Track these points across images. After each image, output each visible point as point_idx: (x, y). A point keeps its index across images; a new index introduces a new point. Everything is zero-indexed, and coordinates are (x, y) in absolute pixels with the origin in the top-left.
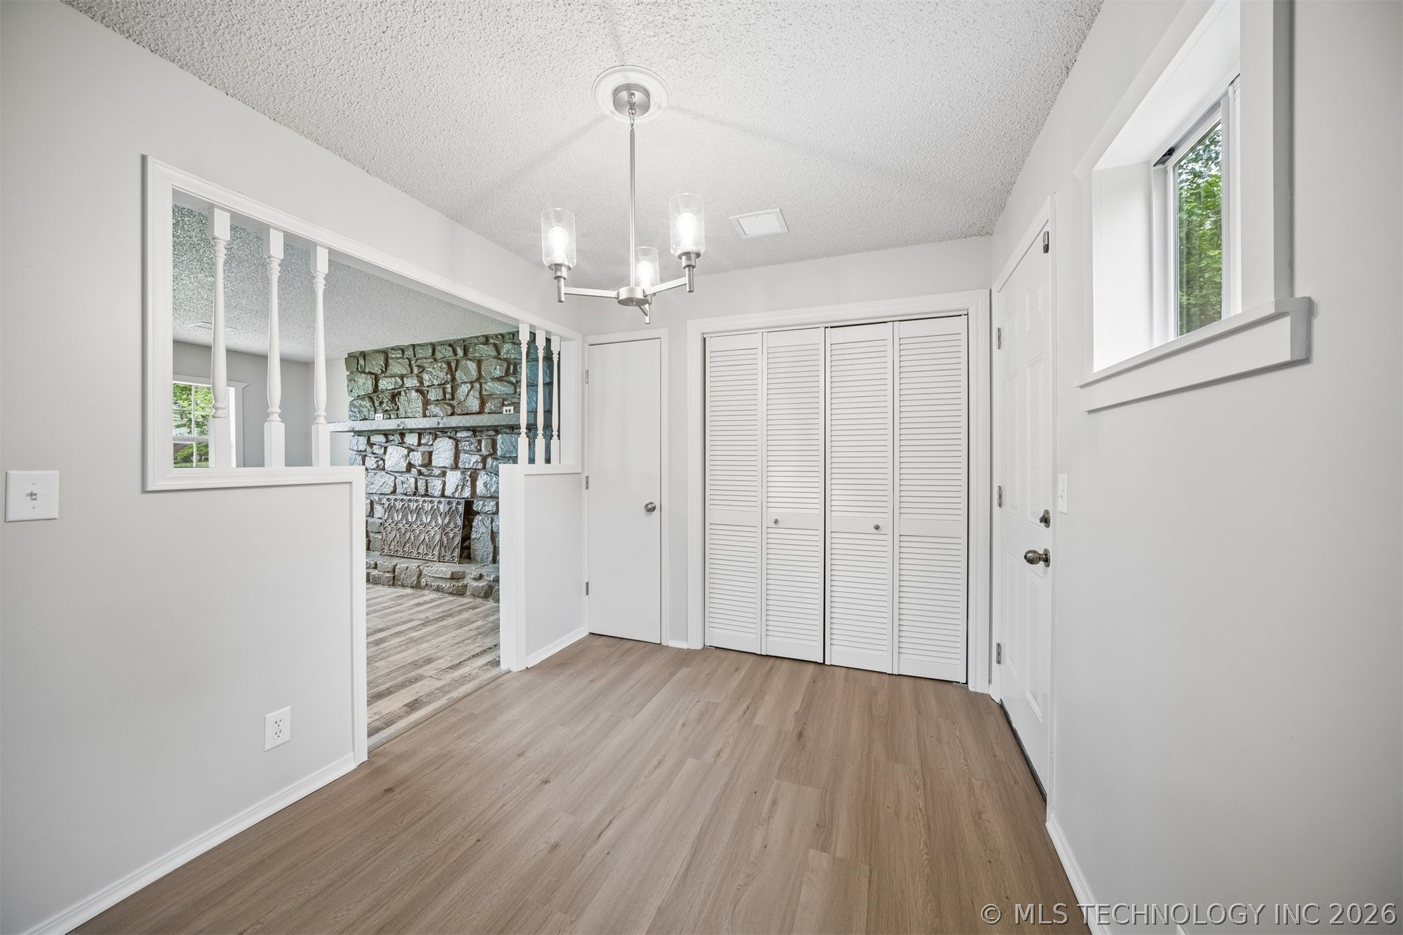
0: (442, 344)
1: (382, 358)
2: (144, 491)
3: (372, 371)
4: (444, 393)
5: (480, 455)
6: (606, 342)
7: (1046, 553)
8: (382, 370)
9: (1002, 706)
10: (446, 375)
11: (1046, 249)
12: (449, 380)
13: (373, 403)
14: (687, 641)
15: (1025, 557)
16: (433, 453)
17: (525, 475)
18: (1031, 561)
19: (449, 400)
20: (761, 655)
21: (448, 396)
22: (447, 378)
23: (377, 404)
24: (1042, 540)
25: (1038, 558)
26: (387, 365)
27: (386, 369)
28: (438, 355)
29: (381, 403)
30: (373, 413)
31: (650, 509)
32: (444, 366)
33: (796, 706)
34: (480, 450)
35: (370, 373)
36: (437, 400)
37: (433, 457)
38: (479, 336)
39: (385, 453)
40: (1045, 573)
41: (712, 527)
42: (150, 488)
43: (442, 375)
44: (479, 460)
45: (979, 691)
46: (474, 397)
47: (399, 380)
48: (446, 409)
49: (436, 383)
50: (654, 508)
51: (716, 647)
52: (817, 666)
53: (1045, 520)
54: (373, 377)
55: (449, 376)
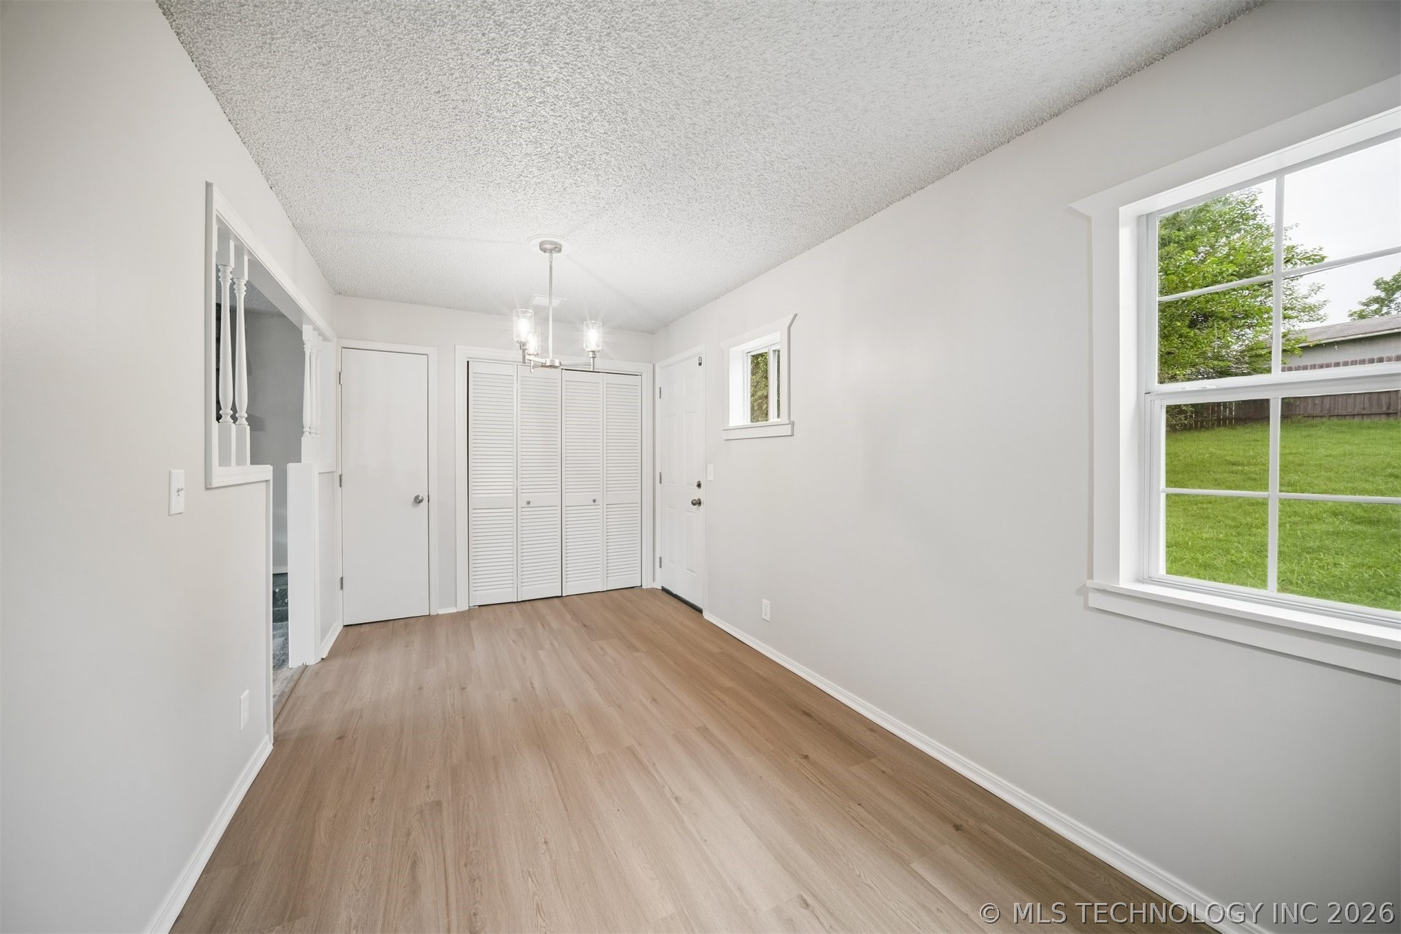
2: (208, 488)
6: (358, 347)
7: (699, 500)
9: (664, 590)
11: (700, 364)
14: (456, 606)
15: (692, 503)
17: (320, 473)
18: (694, 504)
20: (518, 602)
24: (698, 494)
25: (697, 503)
31: (418, 501)
33: (568, 617)
40: (698, 509)
41: (475, 511)
42: (214, 485)
45: (649, 587)
50: (421, 501)
51: (479, 606)
52: (559, 599)
53: (699, 485)
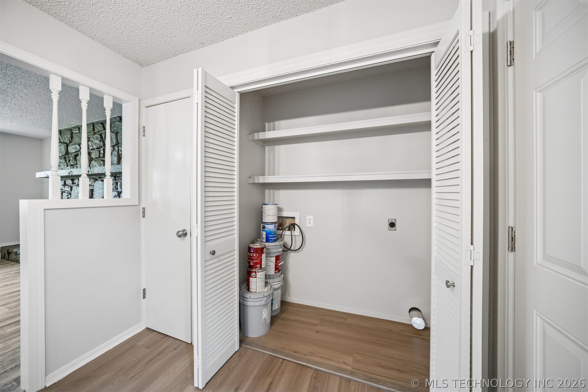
0: (97, 123)
1: (69, 133)
3: (65, 142)
4: (100, 153)
5: (117, 192)
8: (70, 141)
10: (100, 142)
12: (102, 145)
13: (66, 161)
16: (94, 190)
19: (102, 157)
21: (101, 155)
22: (101, 144)
23: (67, 161)
26: (72, 137)
27: (72, 140)
28: (96, 130)
29: (69, 160)
30: (66, 167)
32: (99, 136)
34: (117, 189)
35: (64, 143)
36: (96, 158)
37: (94, 193)
38: (116, 117)
39: (71, 190)
43: (97, 142)
44: (116, 195)
46: (115, 155)
47: (78, 147)
48: (100, 163)
49: (95, 147)
50: (185, 234)
54: (66, 145)
55: (101, 143)
